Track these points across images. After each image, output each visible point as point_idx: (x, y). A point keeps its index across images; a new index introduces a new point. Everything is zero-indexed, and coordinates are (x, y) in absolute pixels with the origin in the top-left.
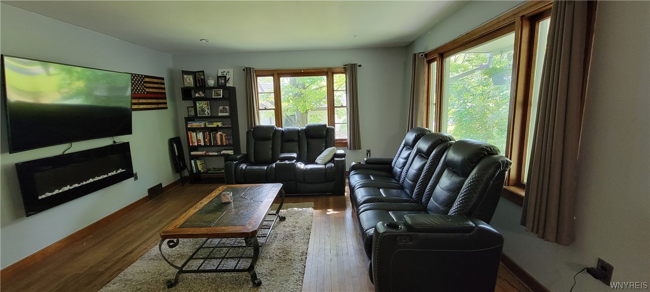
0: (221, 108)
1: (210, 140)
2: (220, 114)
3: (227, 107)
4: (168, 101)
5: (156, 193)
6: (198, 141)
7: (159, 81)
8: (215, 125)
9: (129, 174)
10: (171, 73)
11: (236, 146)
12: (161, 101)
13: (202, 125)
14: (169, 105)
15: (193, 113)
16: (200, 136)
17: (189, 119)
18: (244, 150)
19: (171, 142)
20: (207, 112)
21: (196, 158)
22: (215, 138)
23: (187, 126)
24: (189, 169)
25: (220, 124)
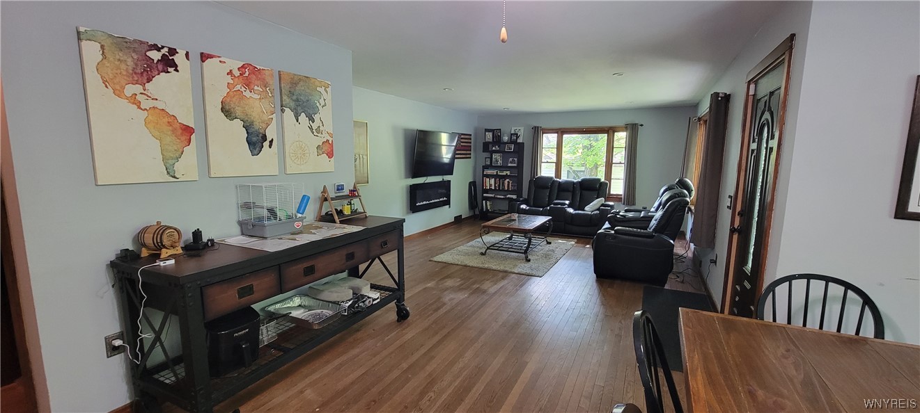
0: (511, 159)
1: (499, 186)
2: (509, 165)
3: (516, 159)
4: (472, 152)
5: (458, 220)
6: (491, 185)
7: (468, 137)
8: (504, 173)
9: (447, 203)
10: (476, 130)
11: (518, 192)
12: (468, 152)
13: (494, 172)
14: (472, 156)
15: (488, 163)
16: (493, 181)
17: (485, 167)
18: (525, 195)
19: (470, 183)
20: (500, 163)
21: (487, 199)
22: (503, 184)
23: (483, 172)
24: (480, 208)
25: (508, 173)
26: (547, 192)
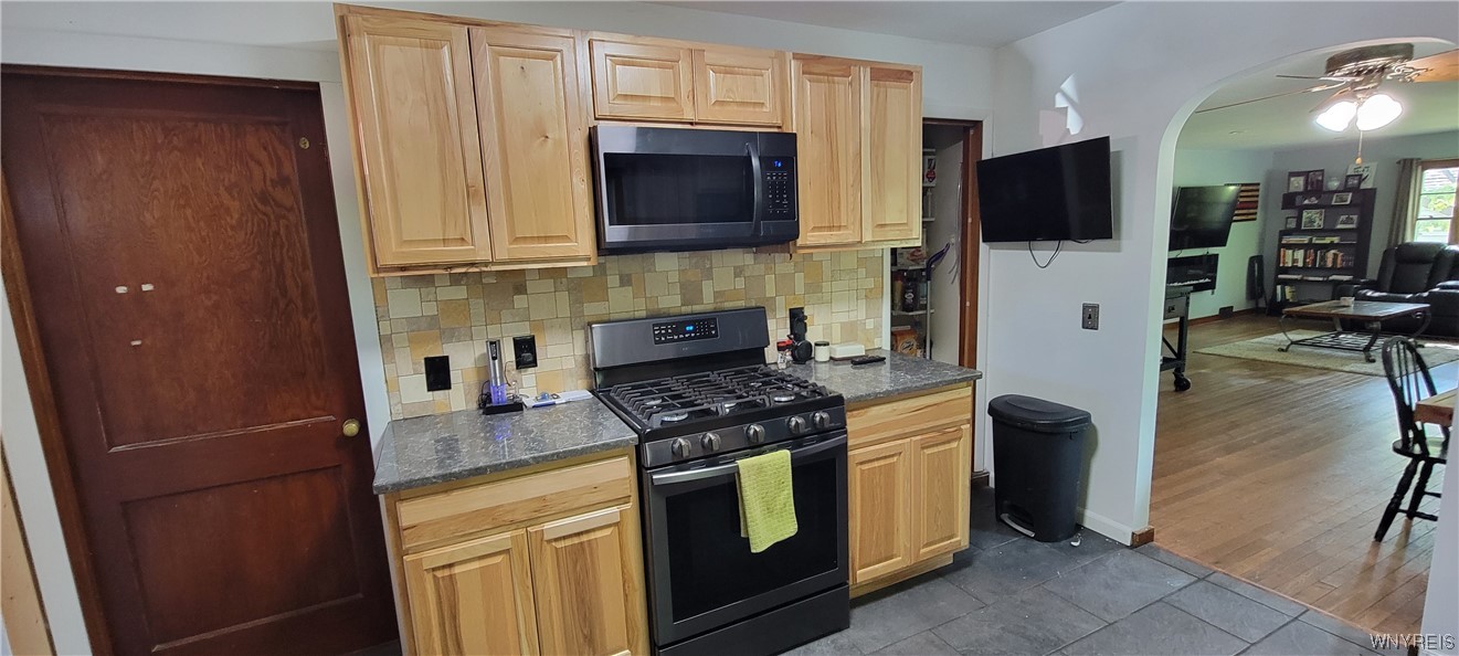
0: (1343, 217)
1: (1314, 261)
2: (1339, 226)
3: (1355, 217)
4: (1259, 211)
5: (1226, 314)
6: (1294, 261)
7: (1254, 188)
8: (1327, 240)
9: (1211, 286)
10: (1270, 176)
11: (1358, 268)
12: (1252, 211)
13: (1306, 240)
14: (1258, 216)
15: (1292, 224)
16: (1300, 254)
17: (1286, 232)
18: (1372, 272)
19: (1252, 260)
20: (1318, 223)
21: (1285, 283)
22: (1323, 258)
23: (1280, 240)
24: (1269, 298)
25: (1336, 240)
26: (1426, 269)
